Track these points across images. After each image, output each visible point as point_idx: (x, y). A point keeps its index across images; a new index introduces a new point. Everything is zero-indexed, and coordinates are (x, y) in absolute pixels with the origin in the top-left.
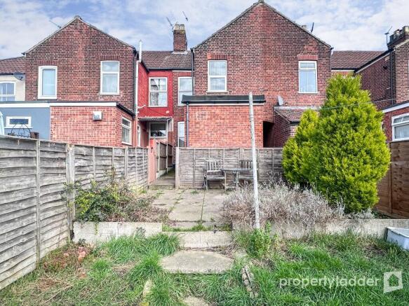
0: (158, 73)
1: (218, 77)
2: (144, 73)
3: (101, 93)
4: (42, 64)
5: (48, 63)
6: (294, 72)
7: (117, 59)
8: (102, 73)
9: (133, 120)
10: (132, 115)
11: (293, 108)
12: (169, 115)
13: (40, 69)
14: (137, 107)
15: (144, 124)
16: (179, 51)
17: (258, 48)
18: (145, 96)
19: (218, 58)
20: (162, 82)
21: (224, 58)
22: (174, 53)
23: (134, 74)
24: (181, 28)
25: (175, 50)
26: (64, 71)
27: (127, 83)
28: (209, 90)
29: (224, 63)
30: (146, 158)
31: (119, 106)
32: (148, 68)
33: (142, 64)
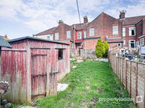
0: (79, 31)
1: (92, 32)
2: (76, 32)
3: (67, 38)
4: (56, 33)
5: (57, 32)
6: (112, 29)
7: (70, 30)
8: (67, 33)
9: (73, 43)
10: (73, 42)
11: (111, 39)
12: (82, 41)
13: (56, 34)
14: (74, 40)
15: (76, 44)
16: (85, 23)
17: (102, 24)
18: (76, 37)
19: (92, 28)
20: (81, 33)
21: (93, 28)
22: (84, 24)
23: (73, 33)
24: (86, 17)
25: (84, 23)
26: (60, 33)
27: (72, 35)
28: (90, 35)
29: (93, 29)
30: (75, 51)
31: (70, 41)
32: (77, 30)
33: (75, 30)
